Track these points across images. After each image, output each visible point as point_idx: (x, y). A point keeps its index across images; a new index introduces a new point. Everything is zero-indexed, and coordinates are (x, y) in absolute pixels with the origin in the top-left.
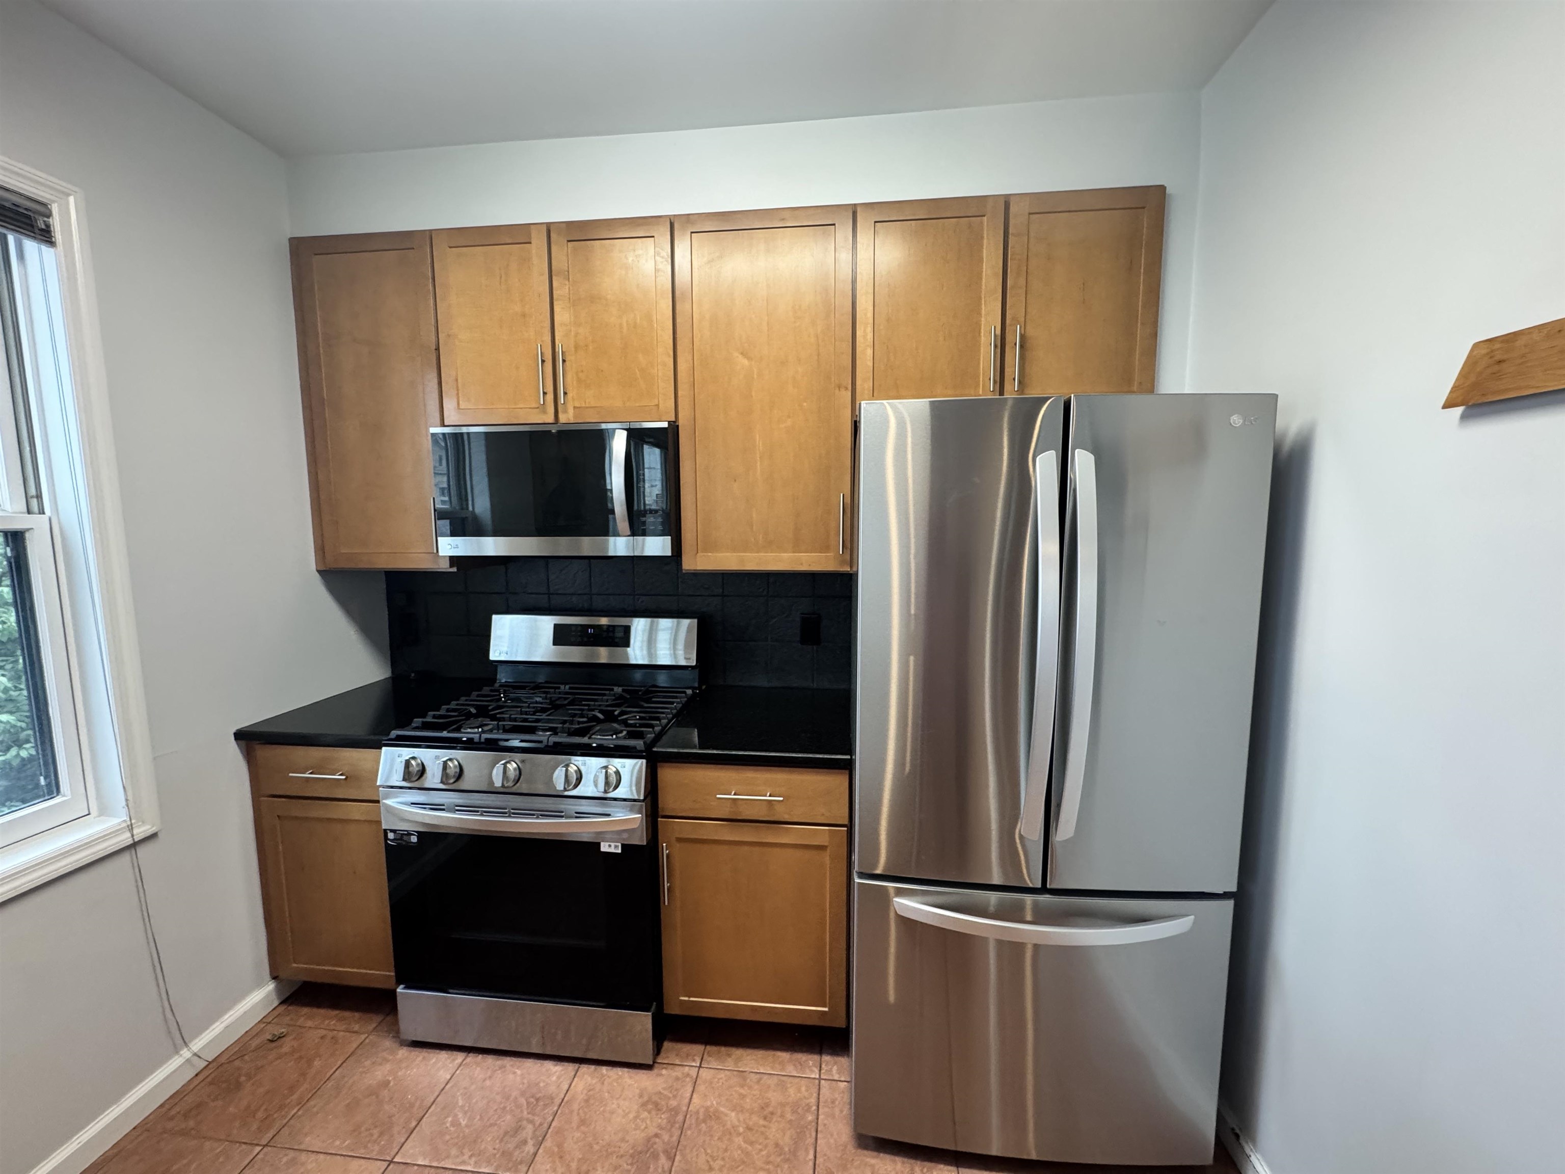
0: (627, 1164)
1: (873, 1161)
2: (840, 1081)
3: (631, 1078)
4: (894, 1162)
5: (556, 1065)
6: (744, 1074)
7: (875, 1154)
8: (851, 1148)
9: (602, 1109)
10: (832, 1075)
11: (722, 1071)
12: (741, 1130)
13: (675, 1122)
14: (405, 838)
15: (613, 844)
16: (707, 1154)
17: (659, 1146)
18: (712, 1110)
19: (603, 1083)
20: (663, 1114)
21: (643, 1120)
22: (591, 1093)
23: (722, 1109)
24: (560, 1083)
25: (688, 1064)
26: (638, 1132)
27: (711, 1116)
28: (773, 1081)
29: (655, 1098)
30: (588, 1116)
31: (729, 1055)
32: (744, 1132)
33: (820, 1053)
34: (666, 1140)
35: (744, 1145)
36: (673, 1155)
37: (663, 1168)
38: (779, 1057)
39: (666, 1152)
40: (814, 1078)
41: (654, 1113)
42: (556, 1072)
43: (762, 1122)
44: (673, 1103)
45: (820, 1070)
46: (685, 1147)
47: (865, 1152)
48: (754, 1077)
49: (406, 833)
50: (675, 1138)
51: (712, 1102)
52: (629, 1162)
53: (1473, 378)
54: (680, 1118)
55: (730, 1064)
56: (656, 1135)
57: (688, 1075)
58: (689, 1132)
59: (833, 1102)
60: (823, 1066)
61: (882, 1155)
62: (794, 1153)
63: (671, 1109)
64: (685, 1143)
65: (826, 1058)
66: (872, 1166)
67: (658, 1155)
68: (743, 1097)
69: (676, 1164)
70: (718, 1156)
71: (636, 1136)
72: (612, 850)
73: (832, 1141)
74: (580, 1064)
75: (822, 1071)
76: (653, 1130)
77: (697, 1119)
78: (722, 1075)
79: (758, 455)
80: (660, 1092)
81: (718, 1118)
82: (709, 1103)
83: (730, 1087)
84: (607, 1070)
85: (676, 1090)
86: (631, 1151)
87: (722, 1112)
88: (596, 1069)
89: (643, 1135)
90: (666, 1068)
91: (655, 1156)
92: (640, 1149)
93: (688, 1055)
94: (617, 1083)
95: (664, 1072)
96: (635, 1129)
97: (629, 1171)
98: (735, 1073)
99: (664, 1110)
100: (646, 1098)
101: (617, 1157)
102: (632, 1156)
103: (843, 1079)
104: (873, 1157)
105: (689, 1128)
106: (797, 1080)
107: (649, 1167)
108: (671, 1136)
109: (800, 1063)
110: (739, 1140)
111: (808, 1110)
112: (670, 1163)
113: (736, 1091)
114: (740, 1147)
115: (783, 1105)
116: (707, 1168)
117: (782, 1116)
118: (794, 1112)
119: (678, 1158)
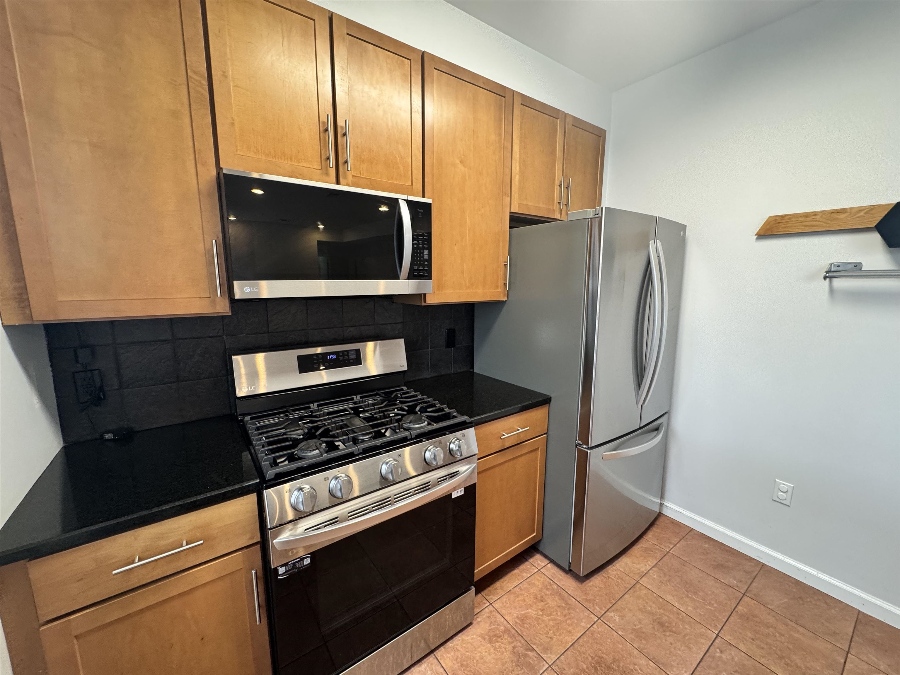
0: (520, 671)
1: (591, 583)
2: (546, 565)
3: (468, 636)
4: (596, 578)
5: (421, 665)
6: (511, 591)
7: (588, 581)
8: (580, 586)
9: (475, 661)
10: (541, 565)
11: (502, 598)
12: (541, 613)
13: (513, 635)
14: (297, 565)
15: (459, 491)
16: (542, 635)
17: (521, 650)
18: (520, 616)
19: (458, 650)
20: (504, 637)
21: (500, 647)
22: (458, 660)
23: (523, 612)
24: (436, 671)
25: (485, 607)
26: (505, 654)
27: (523, 619)
28: (525, 585)
29: (492, 634)
30: (473, 671)
31: (496, 589)
32: (543, 613)
33: (527, 560)
34: (521, 645)
35: (549, 618)
36: (531, 648)
37: (535, 657)
38: (515, 574)
39: (526, 650)
40: (537, 571)
41: (499, 640)
42: (425, 669)
43: (542, 604)
44: (502, 628)
45: (535, 567)
46: (531, 640)
47: (585, 583)
48: (517, 589)
49: (299, 559)
50: (523, 641)
51: (516, 613)
52: (519, 669)
53: (768, 227)
54: (513, 631)
55: (501, 592)
56: (514, 647)
57: (491, 612)
58: (524, 633)
59: (555, 574)
60: (534, 564)
61: (591, 579)
62: (567, 604)
63: (504, 632)
64: (529, 639)
65: (531, 560)
66: (593, 585)
67: (526, 654)
68: (524, 600)
69: (536, 649)
70: (547, 631)
71: (507, 656)
72: (459, 494)
73: (572, 588)
74: (433, 653)
75: (536, 566)
76: (510, 647)
77: (520, 625)
78: (504, 599)
79: (468, 229)
80: (490, 629)
81: (526, 617)
82: (515, 615)
83: (514, 601)
84: (451, 643)
85: (495, 622)
86: (514, 664)
87: (525, 613)
88: (445, 648)
89: (508, 653)
90: (478, 617)
91: (526, 656)
92: (515, 659)
93: (479, 604)
94: (465, 644)
95: (479, 620)
96: (502, 654)
97: (524, 672)
98: (508, 594)
99: (502, 635)
100: (487, 637)
101: (511, 673)
102: (517, 666)
103: (546, 564)
104: (589, 583)
105: (522, 632)
106: (532, 577)
107: (530, 662)
108: (520, 642)
109: (525, 570)
110: (545, 618)
111: (551, 585)
112: (535, 652)
113: (518, 601)
114: (549, 620)
115: (541, 590)
116: (550, 639)
117: (546, 595)
118: (548, 589)
119: (535, 647)
